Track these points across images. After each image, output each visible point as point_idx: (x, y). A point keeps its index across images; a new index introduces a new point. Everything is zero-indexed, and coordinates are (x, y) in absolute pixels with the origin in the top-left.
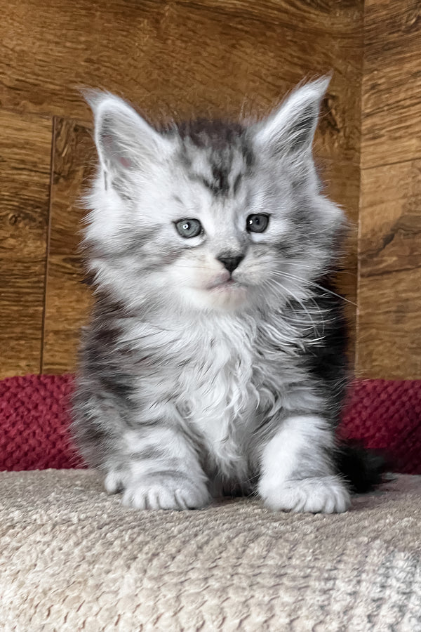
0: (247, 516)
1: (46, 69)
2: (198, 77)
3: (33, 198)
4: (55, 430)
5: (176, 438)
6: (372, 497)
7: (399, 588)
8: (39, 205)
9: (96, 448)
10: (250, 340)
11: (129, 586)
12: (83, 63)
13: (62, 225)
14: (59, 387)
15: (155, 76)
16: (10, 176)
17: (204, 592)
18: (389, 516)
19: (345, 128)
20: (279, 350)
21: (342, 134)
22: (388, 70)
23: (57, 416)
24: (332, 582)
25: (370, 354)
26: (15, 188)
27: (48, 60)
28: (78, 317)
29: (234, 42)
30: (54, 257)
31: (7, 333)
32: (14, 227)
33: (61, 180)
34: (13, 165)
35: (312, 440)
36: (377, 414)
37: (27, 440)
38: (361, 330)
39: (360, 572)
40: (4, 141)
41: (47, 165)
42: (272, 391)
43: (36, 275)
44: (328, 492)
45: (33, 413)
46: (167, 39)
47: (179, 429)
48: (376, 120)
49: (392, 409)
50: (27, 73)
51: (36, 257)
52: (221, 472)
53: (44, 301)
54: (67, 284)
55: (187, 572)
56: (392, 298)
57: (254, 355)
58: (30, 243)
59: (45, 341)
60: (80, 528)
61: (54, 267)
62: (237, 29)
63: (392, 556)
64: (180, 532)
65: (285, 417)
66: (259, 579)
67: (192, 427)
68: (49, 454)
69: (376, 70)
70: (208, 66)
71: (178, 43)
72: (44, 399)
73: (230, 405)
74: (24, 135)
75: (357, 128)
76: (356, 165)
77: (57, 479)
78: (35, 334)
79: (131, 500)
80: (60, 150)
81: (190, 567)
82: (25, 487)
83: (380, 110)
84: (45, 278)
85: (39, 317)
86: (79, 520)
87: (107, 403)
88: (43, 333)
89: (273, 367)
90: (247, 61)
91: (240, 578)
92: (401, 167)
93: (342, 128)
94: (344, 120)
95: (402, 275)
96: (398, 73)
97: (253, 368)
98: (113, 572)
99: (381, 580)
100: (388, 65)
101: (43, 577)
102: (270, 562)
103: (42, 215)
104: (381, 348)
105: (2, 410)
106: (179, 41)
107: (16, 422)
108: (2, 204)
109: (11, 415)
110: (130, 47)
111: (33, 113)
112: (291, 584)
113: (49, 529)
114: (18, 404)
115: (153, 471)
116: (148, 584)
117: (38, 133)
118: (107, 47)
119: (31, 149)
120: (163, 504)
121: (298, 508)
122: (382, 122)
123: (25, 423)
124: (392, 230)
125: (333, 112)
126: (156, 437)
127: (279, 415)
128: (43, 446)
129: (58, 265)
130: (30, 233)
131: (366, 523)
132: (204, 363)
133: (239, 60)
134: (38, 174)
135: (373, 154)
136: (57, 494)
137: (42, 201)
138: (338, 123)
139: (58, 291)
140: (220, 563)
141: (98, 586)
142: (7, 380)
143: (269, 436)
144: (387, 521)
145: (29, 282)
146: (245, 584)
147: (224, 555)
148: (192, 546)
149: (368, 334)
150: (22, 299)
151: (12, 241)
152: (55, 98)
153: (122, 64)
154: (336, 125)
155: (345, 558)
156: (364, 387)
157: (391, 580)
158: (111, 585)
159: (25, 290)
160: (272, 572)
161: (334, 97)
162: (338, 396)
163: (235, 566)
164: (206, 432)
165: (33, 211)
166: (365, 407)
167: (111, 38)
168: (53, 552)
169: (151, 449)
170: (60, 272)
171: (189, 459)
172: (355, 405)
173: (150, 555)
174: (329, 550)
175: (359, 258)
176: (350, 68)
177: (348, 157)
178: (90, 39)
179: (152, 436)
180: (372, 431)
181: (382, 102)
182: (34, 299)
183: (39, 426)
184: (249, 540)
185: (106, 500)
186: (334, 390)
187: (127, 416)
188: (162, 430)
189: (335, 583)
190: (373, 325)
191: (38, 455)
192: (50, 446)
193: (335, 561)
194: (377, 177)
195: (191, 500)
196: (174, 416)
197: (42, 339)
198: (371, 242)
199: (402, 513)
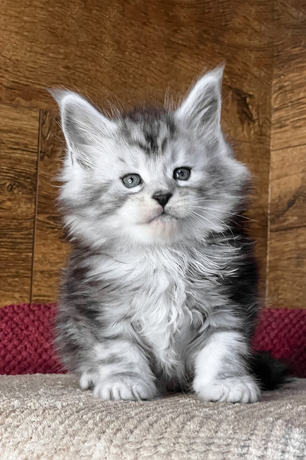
0: (184, 405)
1: (34, 73)
2: (148, 79)
3: (25, 171)
4: (42, 345)
5: (132, 348)
6: (277, 393)
7: (295, 453)
8: (28, 176)
9: (73, 357)
11: (100, 451)
12: (62, 69)
13: (47, 192)
14: (44, 313)
15: (116, 79)
16: (8, 154)
17: (154, 456)
18: (289, 404)
19: (258, 119)
21: (256, 124)
22: (291, 75)
23: (42, 334)
24: (246, 449)
25: (277, 290)
26: (11, 163)
27: (35, 67)
28: (58, 261)
29: (175, 53)
30: (40, 215)
31: (6, 272)
32: (10, 193)
33: (46, 158)
34: (10, 146)
35: (232, 350)
36: (282, 334)
37: (20, 352)
38: (271, 271)
39: (267, 442)
40: (3, 128)
41: (36, 146)
42: (201, 312)
43: (26, 228)
44: (244, 388)
45: (25, 332)
46: (125, 51)
47: (134, 342)
48: (282, 113)
49: (293, 330)
50: (21, 76)
51: (27, 216)
52: (165, 373)
53: (33, 249)
54: (49, 236)
55: (142, 442)
56: (293, 248)
58: (22, 205)
59: (33, 279)
60: (63, 412)
61: (39, 223)
62: (178, 43)
63: (290, 431)
64: (136, 414)
65: (212, 333)
66: (194, 447)
67: (143, 339)
68: (37, 362)
69: (283, 75)
70: (156, 71)
71: (134, 54)
72: (33, 321)
73: (171, 322)
74: (17, 124)
75: (268, 120)
76: (267, 147)
77: (44, 380)
78: (27, 274)
79: (100, 394)
80: (45, 135)
81: (144, 438)
82: (20, 385)
83: (285, 106)
84: (34, 231)
85: (30, 261)
86: (62, 407)
87: (81, 324)
88: (32, 273)
89: (202, 293)
90: (185, 68)
91: (180, 446)
92: (300, 149)
93: (256, 119)
94: (258, 113)
95: (301, 231)
96: (299, 77)
97: (186, 294)
98: (87, 442)
99: (282, 448)
100: (292, 71)
101: (37, 446)
102: (202, 435)
103: (31, 183)
104: (285, 285)
105: (2, 330)
107: (13, 338)
108: (1, 175)
109: (9, 333)
110: (97, 57)
111: (25, 107)
112: (217, 450)
113: (41, 413)
114: (13, 326)
115: (116, 372)
116: (114, 450)
117: (29, 122)
118: (80, 57)
119: (23, 134)
120: (123, 396)
121: (223, 399)
122: (286, 115)
123: (19, 340)
124: (294, 196)
125: (250, 107)
126: (117, 348)
127: (207, 331)
128: (32, 356)
129: (43, 222)
130: (23, 197)
131: (272, 409)
133: (178, 67)
134: (29, 153)
135: (279, 139)
136: (44, 389)
137: (32, 173)
138: (254, 116)
139: (43, 241)
140: (166, 435)
141: (77, 452)
142: (6, 307)
143: (201, 347)
144: (288, 407)
145: (21, 234)
146: (184, 450)
147: (168, 430)
148: (146, 423)
149: (275, 274)
150: (17, 247)
151: (9, 203)
152: (41, 96)
153: (91, 70)
154: (252, 117)
155: (256, 432)
156: (272, 314)
157: (289, 447)
158: (87, 451)
159: (19, 240)
160: (203, 442)
161: (250, 96)
162: (251, 317)
163: (177, 438)
164: (154, 343)
165: (25, 181)
166: (273, 329)
167: (83, 50)
168: (44, 428)
169: (114, 356)
170: (45, 227)
171: (142, 364)
172: (266, 328)
173: (115, 430)
174: (244, 427)
175: (269, 217)
176: (263, 74)
177: (261, 141)
178: (67, 51)
179: (114, 347)
180: (278, 347)
181: (287, 100)
182: (25, 247)
183: (29, 342)
184: (187, 420)
185: (81, 394)
186: (249, 311)
187: (95, 333)
188: (121, 342)
189: (249, 449)
190: (279, 268)
191: (28, 364)
192: (37, 357)
193: (249, 434)
194: (283, 157)
195: (143, 393)
196: (131, 332)
197: (31, 277)
198: (278, 206)
199: (299, 403)
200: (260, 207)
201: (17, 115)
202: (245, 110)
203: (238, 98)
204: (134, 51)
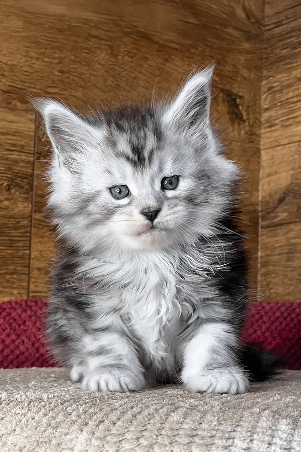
0: (171, 396)
1: (30, 77)
3: (21, 172)
4: (39, 340)
5: (121, 340)
6: (267, 384)
7: (282, 445)
8: (26, 176)
9: (63, 348)
10: (174, 267)
11: (81, 444)
12: (57, 73)
14: (41, 308)
15: (109, 82)
16: (5, 156)
17: (136, 448)
18: (277, 395)
19: (249, 119)
20: (196, 274)
21: (247, 124)
22: (280, 76)
23: (40, 330)
24: (231, 440)
25: (268, 284)
26: (8, 164)
27: (31, 71)
29: (166, 57)
30: (37, 214)
31: (4, 270)
32: (7, 193)
33: (42, 159)
34: (7, 147)
35: (220, 341)
36: (273, 327)
37: (18, 347)
38: (262, 267)
39: (252, 434)
41: (32, 147)
42: (191, 305)
43: (24, 227)
44: (232, 378)
45: (22, 327)
46: (118, 55)
47: (123, 334)
48: (272, 113)
49: (284, 323)
50: (17, 80)
51: (24, 214)
52: (155, 365)
53: (30, 246)
54: (47, 234)
55: (124, 433)
56: (284, 243)
57: (177, 278)
58: (19, 204)
59: (31, 275)
60: (47, 404)
61: (38, 222)
63: (277, 422)
64: (120, 406)
65: (201, 324)
66: (177, 439)
67: (132, 332)
68: (34, 356)
69: (272, 76)
70: (148, 74)
71: (127, 58)
72: (30, 317)
73: (160, 315)
74: (15, 126)
75: (258, 120)
76: (257, 146)
77: (38, 373)
78: (24, 271)
79: (88, 385)
81: (127, 430)
82: (14, 378)
83: (275, 105)
84: (31, 230)
85: (27, 258)
86: (48, 398)
87: (70, 315)
88: (29, 270)
89: (192, 286)
90: (177, 71)
91: (163, 438)
92: (290, 147)
93: (247, 119)
94: (248, 114)
95: (291, 226)
96: (287, 78)
97: (177, 288)
99: (268, 439)
100: (280, 73)
101: (20, 439)
102: (186, 426)
103: (28, 183)
104: (276, 280)
106: (127, 57)
107: (11, 333)
109: (7, 328)
110: (91, 62)
111: (21, 110)
112: (201, 442)
113: (26, 405)
114: (11, 321)
115: (105, 364)
116: (95, 442)
117: (25, 125)
118: (74, 61)
119: (20, 136)
120: (111, 388)
121: (210, 390)
122: (276, 115)
123: (16, 334)
124: (284, 193)
125: (241, 108)
126: (105, 340)
127: (196, 322)
128: (30, 351)
129: (40, 220)
130: (20, 197)
131: (260, 400)
132: (140, 285)
133: (170, 70)
134: (26, 154)
135: (269, 138)
136: (36, 382)
137: (28, 173)
138: (244, 116)
139: (40, 239)
140: (149, 427)
141: (59, 444)
142: (4, 303)
143: (189, 338)
144: (276, 398)
145: (18, 233)
146: (166, 442)
147: (152, 421)
148: (129, 415)
149: (267, 269)
150: (15, 245)
151: (6, 203)
153: (86, 74)
154: (242, 117)
155: (241, 423)
156: (263, 307)
157: (276, 440)
158: (69, 443)
159: (17, 238)
160: (187, 434)
161: (241, 97)
162: (241, 308)
163: (160, 429)
164: (143, 335)
165: (22, 181)
166: (264, 322)
167: (77, 55)
168: (28, 421)
169: (102, 348)
170: (41, 225)
171: (131, 356)
172: (257, 321)
173: (97, 422)
174: (230, 417)
175: (260, 214)
176: (252, 75)
177: (252, 140)
178: (62, 56)
179: (103, 338)
180: (270, 340)
181: (277, 100)
182: (23, 245)
183: (27, 337)
184: (171, 411)
185: (70, 386)
186: (237, 303)
187: (84, 324)
188: (110, 334)
189: (234, 441)
190: (270, 263)
191: (26, 358)
192: (35, 351)
193: (234, 425)
194: (273, 155)
195: (131, 385)
196: (119, 324)
197: (29, 274)
198: (269, 203)
199: (287, 393)
200: (252, 204)
201: (13, 118)
202: (236, 111)
203: (228, 98)
204: (126, 55)
